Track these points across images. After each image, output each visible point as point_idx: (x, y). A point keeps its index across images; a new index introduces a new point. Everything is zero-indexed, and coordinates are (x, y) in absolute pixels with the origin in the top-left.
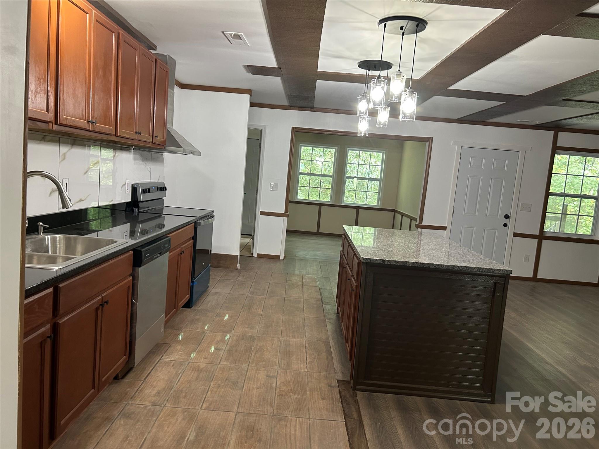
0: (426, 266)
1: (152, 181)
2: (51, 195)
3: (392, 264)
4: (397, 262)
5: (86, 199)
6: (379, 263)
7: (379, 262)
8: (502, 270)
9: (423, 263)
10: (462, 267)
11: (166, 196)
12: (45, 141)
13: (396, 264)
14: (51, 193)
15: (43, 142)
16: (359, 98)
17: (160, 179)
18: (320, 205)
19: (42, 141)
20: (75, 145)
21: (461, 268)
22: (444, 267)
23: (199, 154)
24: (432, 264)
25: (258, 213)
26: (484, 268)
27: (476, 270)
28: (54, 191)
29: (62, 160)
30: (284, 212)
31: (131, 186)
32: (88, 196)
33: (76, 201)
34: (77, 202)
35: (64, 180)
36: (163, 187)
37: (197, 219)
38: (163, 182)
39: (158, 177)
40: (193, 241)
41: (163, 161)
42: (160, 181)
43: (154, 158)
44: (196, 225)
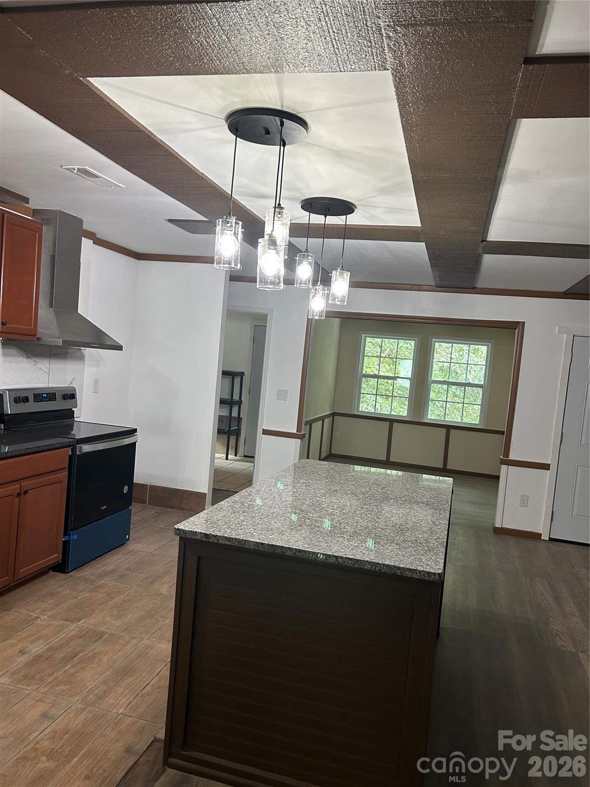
0: (279, 551)
3: (220, 542)
4: (229, 539)
6: (199, 540)
7: (199, 537)
8: (420, 572)
9: (273, 545)
10: (342, 558)
11: (77, 407)
13: (228, 544)
16: (297, 258)
17: (73, 383)
18: (391, 421)
21: (340, 560)
22: (311, 555)
23: (119, 348)
24: (289, 548)
25: (260, 431)
26: (384, 565)
27: (370, 566)
30: (295, 432)
36: (67, 394)
37: (76, 442)
38: (74, 387)
39: (69, 380)
40: (65, 475)
41: (82, 358)
42: (71, 386)
43: (57, 354)
44: (74, 450)
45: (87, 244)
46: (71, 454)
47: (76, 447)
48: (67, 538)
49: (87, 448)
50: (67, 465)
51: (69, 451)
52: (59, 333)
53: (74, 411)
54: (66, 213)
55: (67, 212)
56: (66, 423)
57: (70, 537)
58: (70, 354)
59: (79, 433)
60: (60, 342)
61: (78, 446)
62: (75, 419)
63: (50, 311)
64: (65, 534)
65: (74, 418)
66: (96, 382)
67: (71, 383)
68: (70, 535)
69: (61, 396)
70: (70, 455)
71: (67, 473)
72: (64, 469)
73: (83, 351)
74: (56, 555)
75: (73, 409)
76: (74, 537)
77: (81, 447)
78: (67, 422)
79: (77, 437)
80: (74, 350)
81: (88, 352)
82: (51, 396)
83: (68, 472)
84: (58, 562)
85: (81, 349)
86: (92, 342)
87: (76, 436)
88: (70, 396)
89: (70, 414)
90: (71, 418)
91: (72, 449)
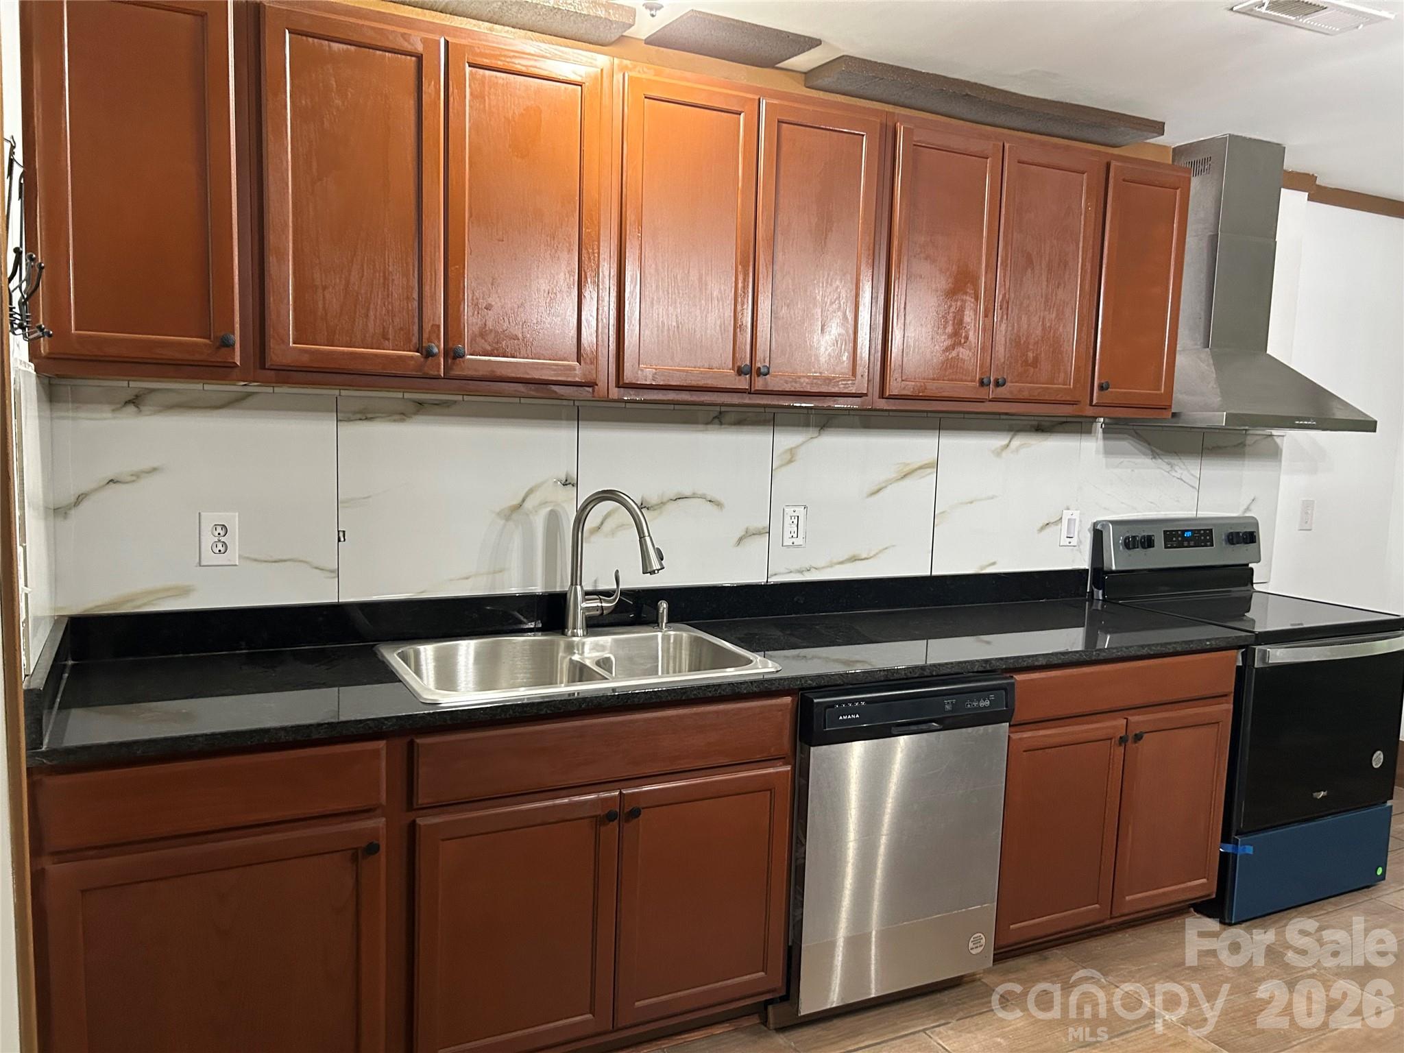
1: (1201, 514)
2: (742, 542)
5: (875, 555)
11: (1259, 561)
12: (721, 423)
14: (741, 539)
15: (717, 426)
17: (1252, 507)
19: (715, 424)
20: (831, 427)
23: (1368, 425)
28: (754, 534)
29: (781, 466)
31: (1089, 525)
32: (886, 548)
33: (835, 560)
34: (842, 563)
35: (789, 511)
36: (1238, 533)
37: (1253, 639)
38: (1253, 518)
39: (1245, 502)
40: (1227, 711)
41: (1275, 453)
42: (1247, 515)
43: (1219, 447)
44: (1248, 656)
45: (1292, 202)
46: (1241, 664)
47: (1255, 649)
48: (1229, 848)
49: (1279, 655)
50: (1232, 689)
51: (1236, 658)
52: (1219, 399)
53: (1252, 570)
54: (1245, 138)
55: (1248, 135)
56: (1234, 595)
57: (1236, 848)
58: (1249, 445)
59: (1265, 619)
60: (1221, 419)
61: (1257, 648)
62: (1254, 585)
63: (1203, 356)
64: (1226, 838)
65: (1252, 584)
66: (1307, 507)
67: (1248, 509)
68: (1236, 843)
69: (1223, 537)
70: (1238, 667)
71: (1232, 706)
72: (1226, 695)
73: (1278, 440)
74: (1204, 881)
75: (1250, 565)
76: (1246, 849)
77: (1265, 651)
78: (1237, 591)
79: (1258, 629)
80: (1258, 438)
81: (1290, 439)
82: (1201, 535)
83: (1234, 704)
84: (1209, 895)
85: (1271, 435)
86: (1298, 415)
87: (1257, 625)
88: (1247, 537)
89: (1244, 575)
90: (1247, 585)
91: (1243, 653)
